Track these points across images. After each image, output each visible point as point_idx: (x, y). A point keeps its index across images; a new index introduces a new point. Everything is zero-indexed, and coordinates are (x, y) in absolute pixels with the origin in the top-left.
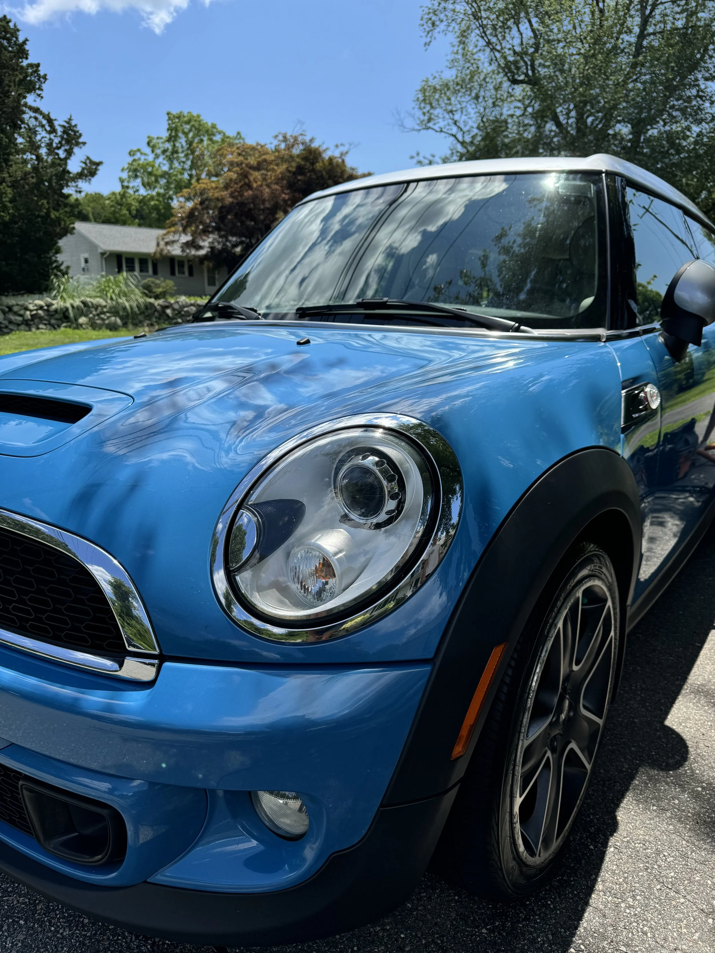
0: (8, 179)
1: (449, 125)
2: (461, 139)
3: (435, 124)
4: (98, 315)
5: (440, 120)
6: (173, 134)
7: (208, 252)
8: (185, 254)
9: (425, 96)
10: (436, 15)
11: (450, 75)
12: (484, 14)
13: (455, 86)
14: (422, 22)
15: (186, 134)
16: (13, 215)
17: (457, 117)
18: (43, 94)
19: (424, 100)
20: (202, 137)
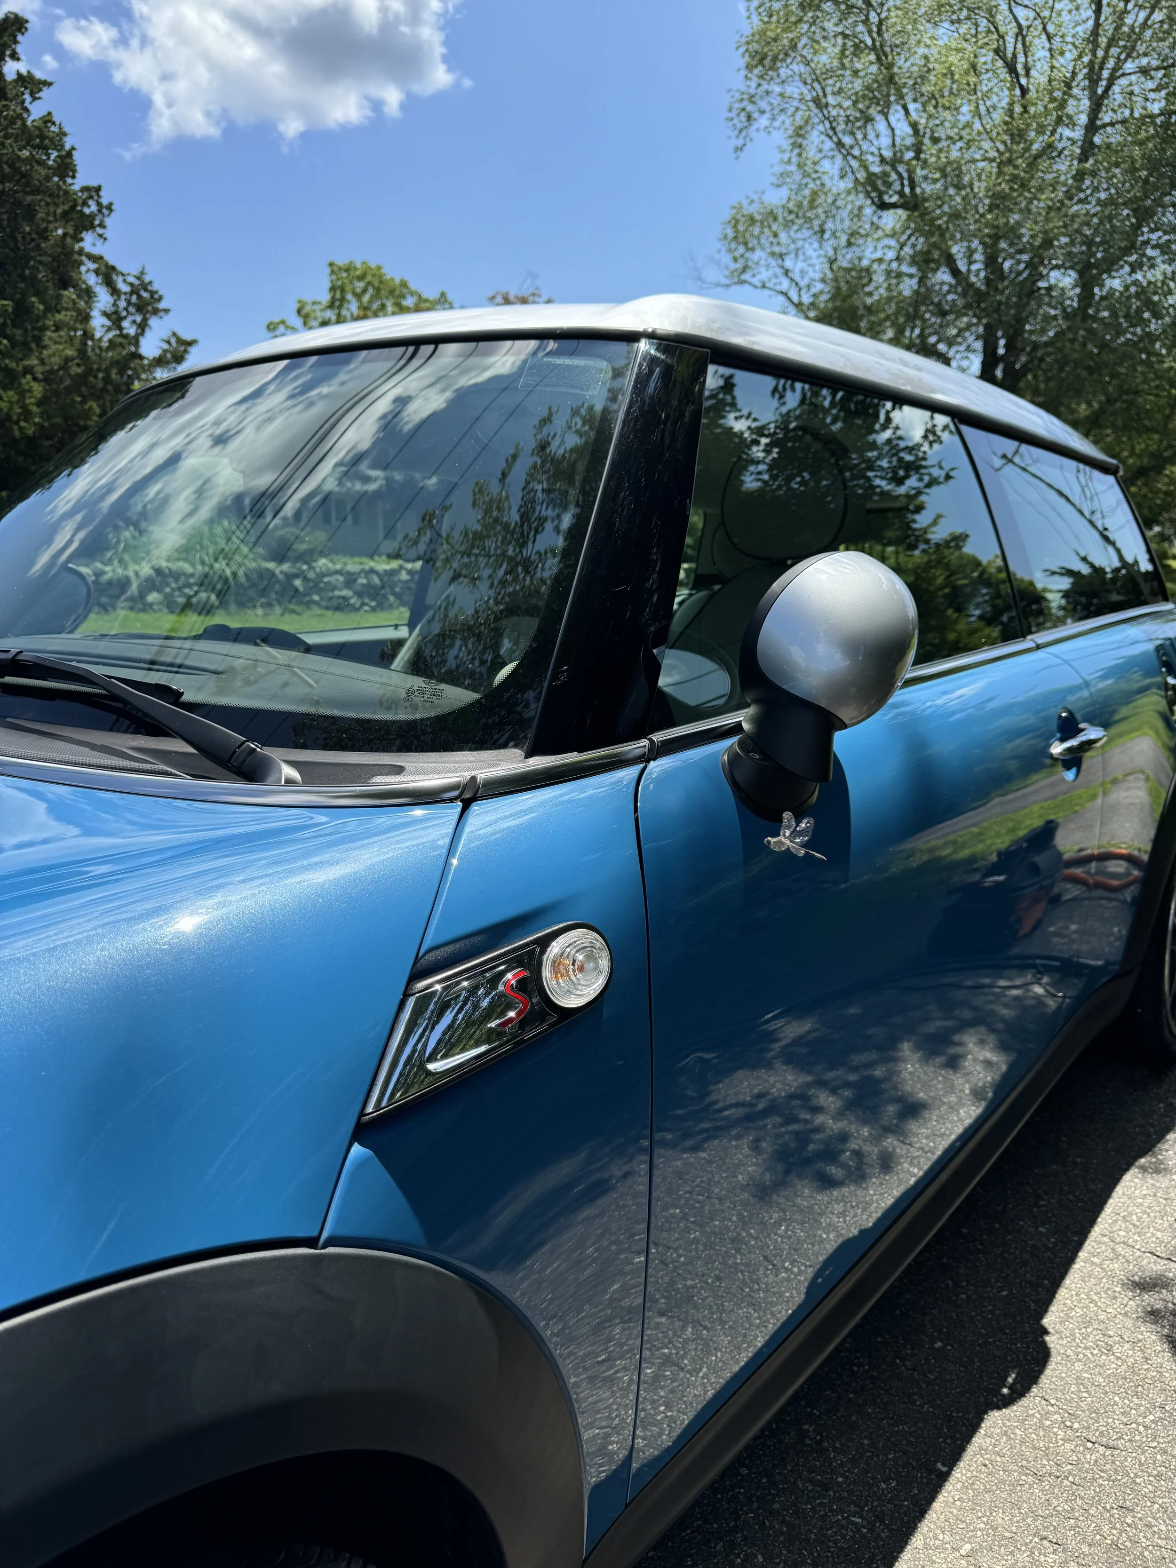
0: (39, 370)
1: (776, 276)
2: (795, 299)
3: (754, 276)
4: (179, 589)
5: (763, 269)
6: (338, 296)
7: (381, 486)
8: (344, 490)
9: (737, 231)
10: (753, 103)
11: (777, 198)
12: (831, 100)
13: (786, 214)
14: (730, 115)
15: (358, 296)
16: (41, 426)
17: (788, 263)
18: (107, 233)
19: (735, 238)
20: (385, 301)
